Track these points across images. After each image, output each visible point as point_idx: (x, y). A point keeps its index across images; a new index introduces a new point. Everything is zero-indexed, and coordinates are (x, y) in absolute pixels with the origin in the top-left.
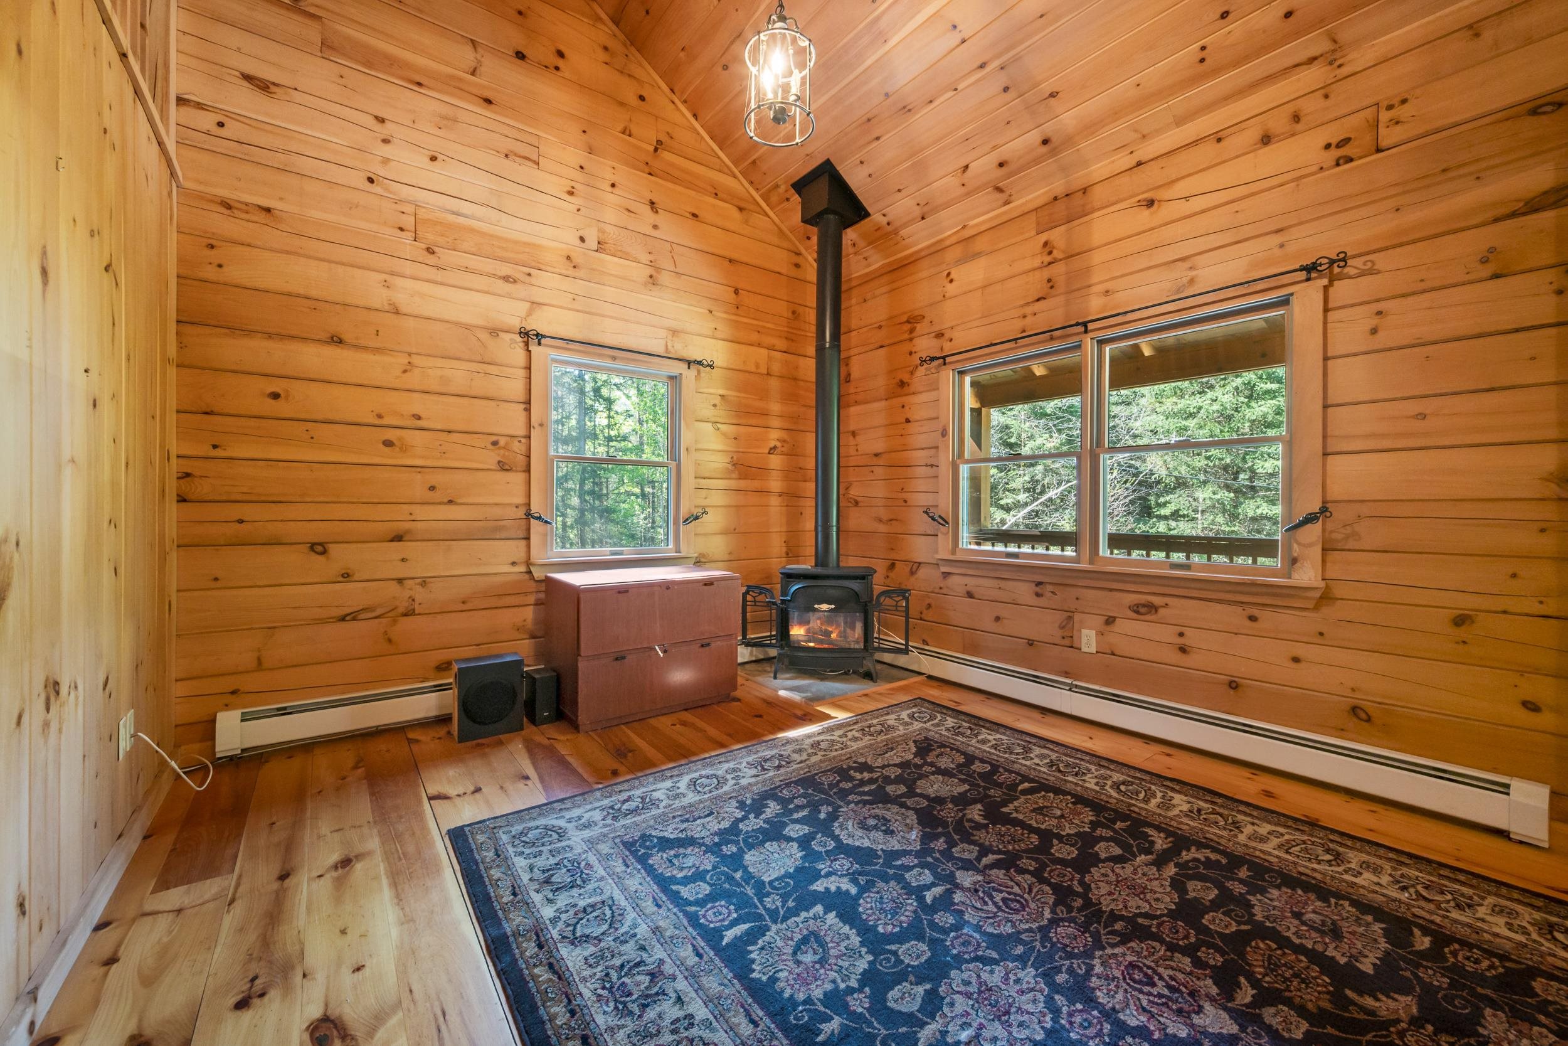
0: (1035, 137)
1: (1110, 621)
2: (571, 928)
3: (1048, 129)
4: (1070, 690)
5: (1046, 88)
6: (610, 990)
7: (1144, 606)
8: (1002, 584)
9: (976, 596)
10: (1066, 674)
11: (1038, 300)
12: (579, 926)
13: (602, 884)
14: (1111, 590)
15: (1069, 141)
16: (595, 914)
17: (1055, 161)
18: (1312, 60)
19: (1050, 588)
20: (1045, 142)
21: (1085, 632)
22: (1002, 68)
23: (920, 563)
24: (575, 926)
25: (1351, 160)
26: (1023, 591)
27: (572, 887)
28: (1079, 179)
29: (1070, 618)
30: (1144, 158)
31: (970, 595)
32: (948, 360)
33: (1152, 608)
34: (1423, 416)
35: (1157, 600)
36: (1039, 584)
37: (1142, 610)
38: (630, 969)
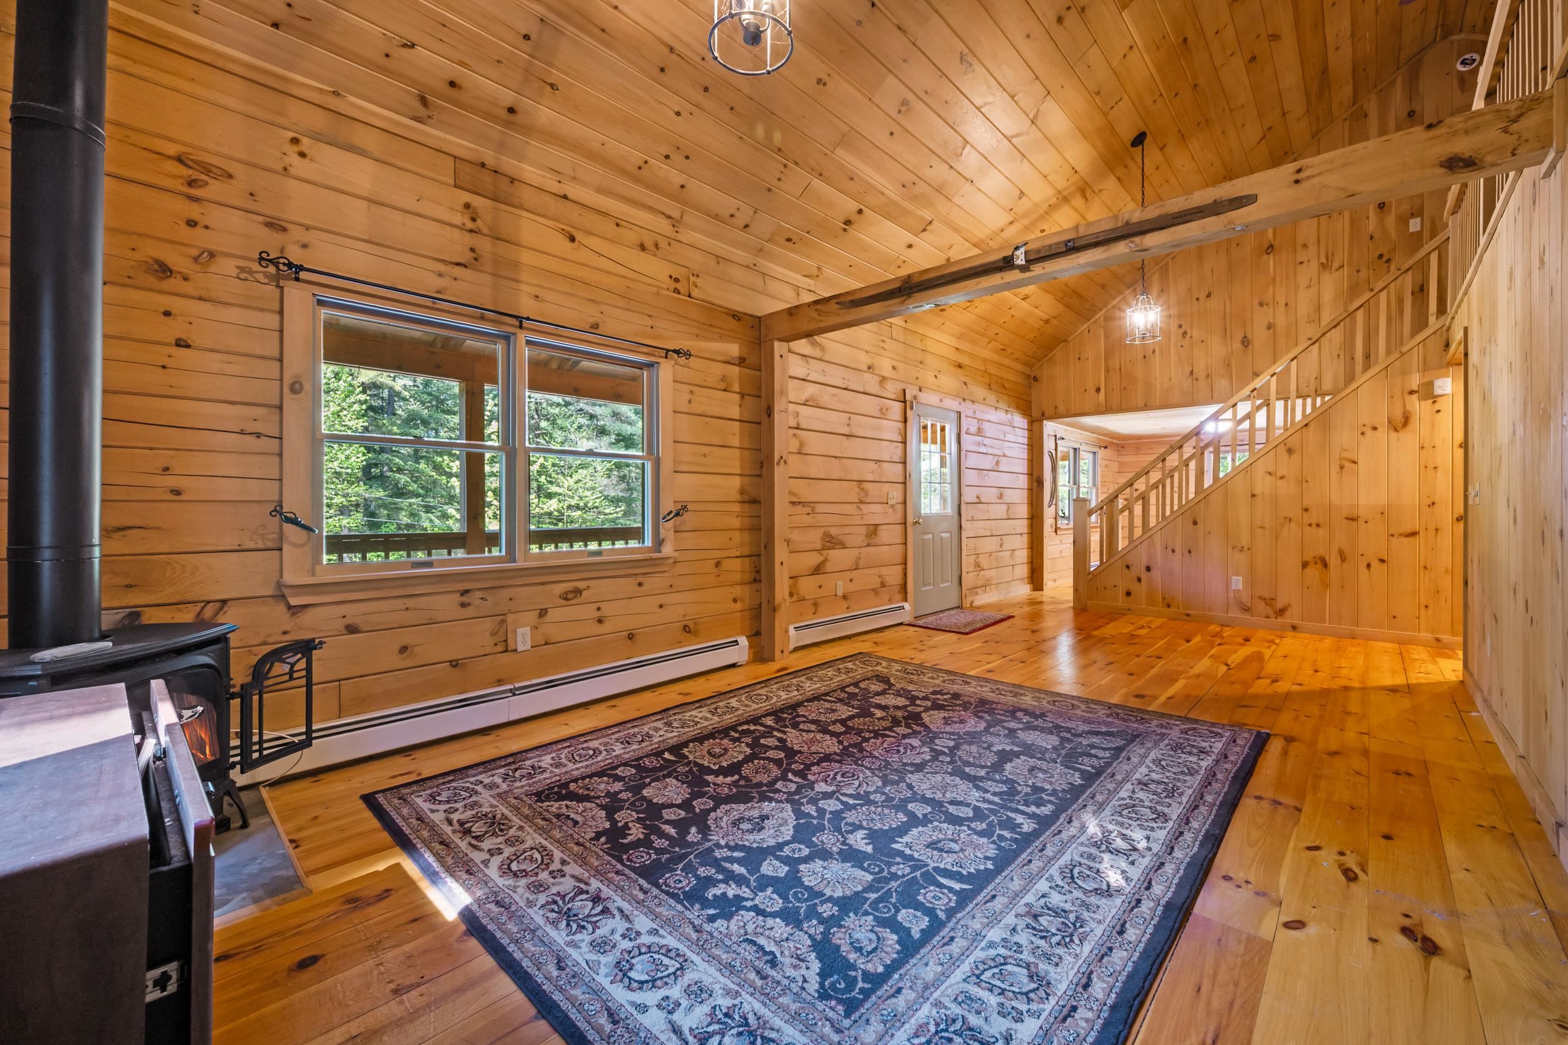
0: (508, 97)
1: (543, 613)
2: (1032, 995)
3: (525, 104)
4: (514, 695)
5: (556, 76)
6: (1071, 935)
7: (572, 592)
8: (410, 603)
9: (364, 628)
10: (500, 682)
11: (458, 264)
12: (1024, 990)
13: (946, 1001)
14: (543, 584)
15: (529, 130)
16: (998, 983)
17: (503, 133)
18: (669, 217)
19: (479, 594)
20: (511, 110)
21: (520, 631)
22: (542, 20)
23: (224, 602)
24: (1026, 994)
25: (679, 293)
26: (446, 604)
27: (970, 1029)
28: (509, 164)
29: (503, 621)
30: (570, 196)
31: (352, 629)
32: (303, 275)
33: (578, 592)
34: (705, 455)
35: (581, 585)
36: (465, 592)
37: (570, 596)
38: (1041, 931)
